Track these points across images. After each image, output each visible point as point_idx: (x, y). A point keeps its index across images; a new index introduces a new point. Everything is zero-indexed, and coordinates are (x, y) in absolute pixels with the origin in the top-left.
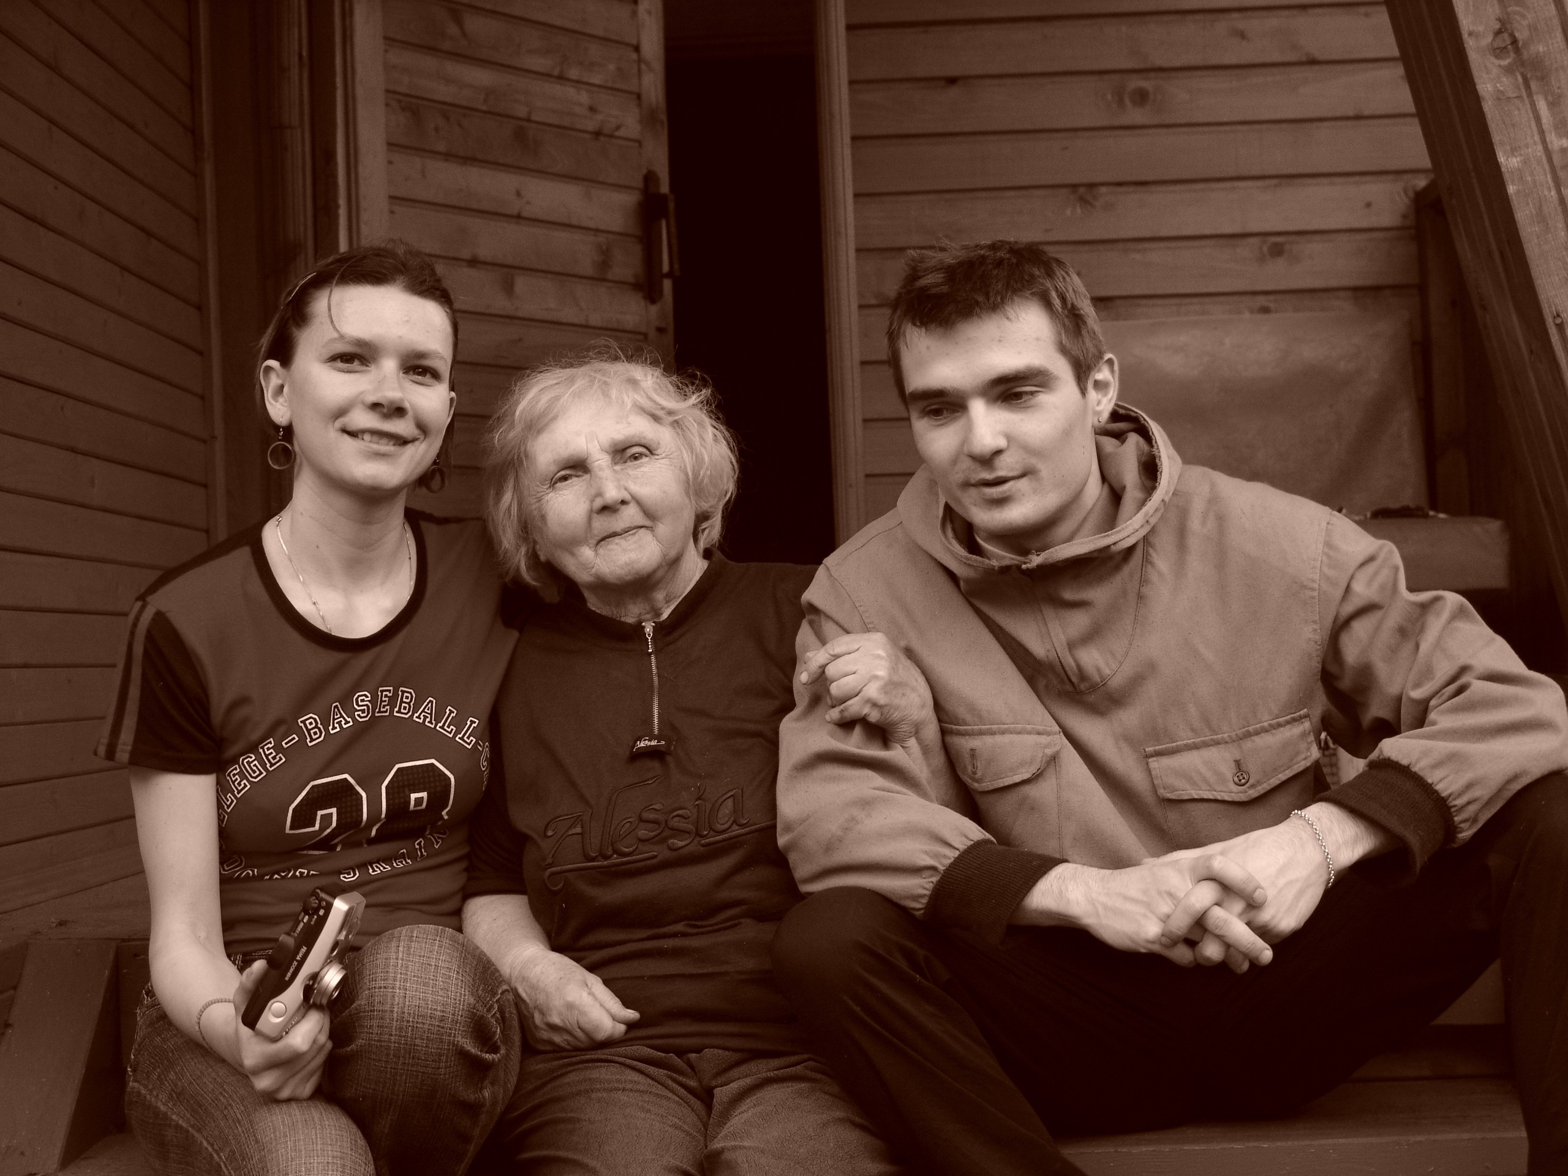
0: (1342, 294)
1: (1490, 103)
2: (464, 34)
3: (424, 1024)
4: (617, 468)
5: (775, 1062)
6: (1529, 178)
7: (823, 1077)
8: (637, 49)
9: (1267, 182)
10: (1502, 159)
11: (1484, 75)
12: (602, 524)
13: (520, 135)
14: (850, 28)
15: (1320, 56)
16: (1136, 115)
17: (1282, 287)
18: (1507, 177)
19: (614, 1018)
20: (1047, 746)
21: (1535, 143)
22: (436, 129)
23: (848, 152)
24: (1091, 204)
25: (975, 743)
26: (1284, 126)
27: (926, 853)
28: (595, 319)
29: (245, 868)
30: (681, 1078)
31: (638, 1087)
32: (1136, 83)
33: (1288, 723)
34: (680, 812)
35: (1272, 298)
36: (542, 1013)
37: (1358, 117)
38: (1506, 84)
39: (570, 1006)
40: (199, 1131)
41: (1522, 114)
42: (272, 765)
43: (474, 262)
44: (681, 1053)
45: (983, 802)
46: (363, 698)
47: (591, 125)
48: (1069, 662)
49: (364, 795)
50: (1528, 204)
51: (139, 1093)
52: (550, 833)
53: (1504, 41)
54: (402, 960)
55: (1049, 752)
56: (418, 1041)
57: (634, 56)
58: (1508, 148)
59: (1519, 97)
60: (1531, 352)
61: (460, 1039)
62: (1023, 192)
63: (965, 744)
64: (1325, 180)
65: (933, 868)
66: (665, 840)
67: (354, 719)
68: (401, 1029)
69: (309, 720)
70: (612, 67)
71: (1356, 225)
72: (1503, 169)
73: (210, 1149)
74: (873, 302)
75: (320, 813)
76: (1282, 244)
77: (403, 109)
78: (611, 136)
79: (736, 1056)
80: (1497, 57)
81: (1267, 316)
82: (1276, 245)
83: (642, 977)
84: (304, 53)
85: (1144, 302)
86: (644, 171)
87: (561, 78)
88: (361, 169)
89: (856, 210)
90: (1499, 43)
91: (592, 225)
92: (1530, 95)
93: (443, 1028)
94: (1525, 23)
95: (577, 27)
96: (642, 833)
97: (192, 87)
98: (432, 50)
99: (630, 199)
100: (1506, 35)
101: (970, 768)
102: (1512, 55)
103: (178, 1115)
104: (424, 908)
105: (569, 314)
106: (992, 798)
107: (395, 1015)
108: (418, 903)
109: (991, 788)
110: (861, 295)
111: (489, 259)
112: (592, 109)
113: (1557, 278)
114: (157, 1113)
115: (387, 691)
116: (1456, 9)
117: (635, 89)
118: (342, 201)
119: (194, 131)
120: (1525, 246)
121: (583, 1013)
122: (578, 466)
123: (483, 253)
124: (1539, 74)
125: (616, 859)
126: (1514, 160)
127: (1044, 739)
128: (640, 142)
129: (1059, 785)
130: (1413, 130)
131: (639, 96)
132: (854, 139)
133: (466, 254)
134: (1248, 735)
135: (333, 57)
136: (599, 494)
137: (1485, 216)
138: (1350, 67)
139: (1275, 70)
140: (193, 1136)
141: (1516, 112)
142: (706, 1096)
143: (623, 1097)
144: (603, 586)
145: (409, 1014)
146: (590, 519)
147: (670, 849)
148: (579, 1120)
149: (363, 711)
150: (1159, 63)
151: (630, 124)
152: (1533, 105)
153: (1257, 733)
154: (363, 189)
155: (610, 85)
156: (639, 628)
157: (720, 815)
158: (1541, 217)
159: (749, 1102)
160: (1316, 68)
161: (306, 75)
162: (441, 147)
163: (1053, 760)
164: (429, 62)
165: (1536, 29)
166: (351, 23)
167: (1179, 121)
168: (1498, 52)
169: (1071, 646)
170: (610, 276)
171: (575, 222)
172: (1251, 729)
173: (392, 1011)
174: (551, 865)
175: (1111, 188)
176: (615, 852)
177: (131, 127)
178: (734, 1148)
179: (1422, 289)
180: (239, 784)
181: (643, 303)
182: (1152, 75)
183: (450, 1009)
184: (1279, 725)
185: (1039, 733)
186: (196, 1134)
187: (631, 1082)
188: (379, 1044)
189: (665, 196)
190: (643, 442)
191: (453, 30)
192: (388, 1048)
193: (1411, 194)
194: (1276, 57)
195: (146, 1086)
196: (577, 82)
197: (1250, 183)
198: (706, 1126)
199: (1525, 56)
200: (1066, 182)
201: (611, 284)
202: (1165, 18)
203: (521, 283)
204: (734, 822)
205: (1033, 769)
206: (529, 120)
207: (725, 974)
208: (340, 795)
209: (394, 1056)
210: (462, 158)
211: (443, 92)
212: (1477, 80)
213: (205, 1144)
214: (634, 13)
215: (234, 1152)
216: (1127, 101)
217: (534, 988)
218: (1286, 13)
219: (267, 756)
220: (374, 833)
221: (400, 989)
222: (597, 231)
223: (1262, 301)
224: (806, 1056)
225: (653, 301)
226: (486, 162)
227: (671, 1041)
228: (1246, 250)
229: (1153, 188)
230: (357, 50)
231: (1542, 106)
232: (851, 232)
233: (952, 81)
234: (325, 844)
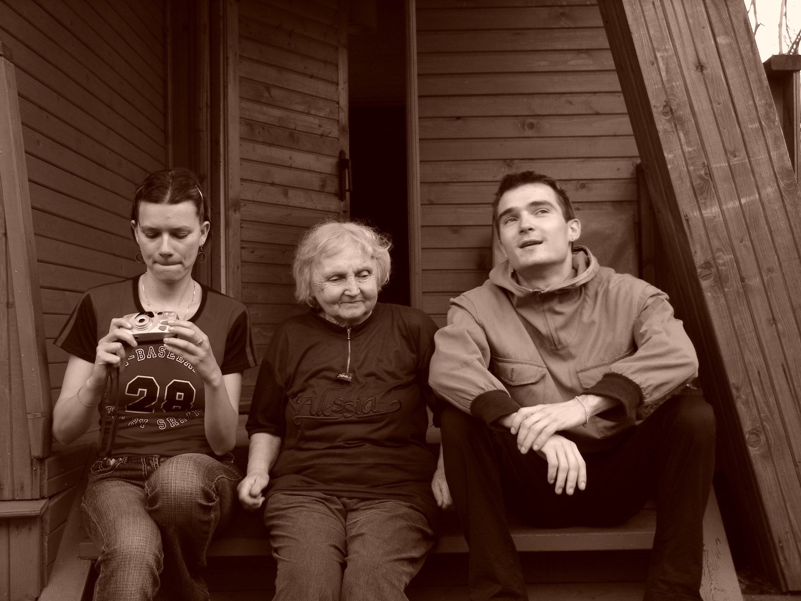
0: (607, 203)
1: (661, 133)
2: (271, 96)
3: (184, 496)
6: (676, 163)
8: (338, 103)
9: (579, 160)
10: (666, 155)
11: (659, 122)
13: (292, 135)
14: (420, 97)
15: (600, 112)
16: (529, 133)
17: (584, 201)
18: (667, 161)
21: (679, 149)
22: (259, 133)
23: (418, 144)
24: (511, 167)
25: (514, 366)
26: (586, 138)
28: (319, 207)
32: (529, 120)
34: (350, 403)
35: (581, 204)
37: (615, 136)
38: (668, 126)
40: (99, 524)
41: (673, 138)
43: (272, 184)
47: (319, 132)
48: (555, 336)
50: (676, 173)
51: (84, 508)
52: (299, 402)
53: (667, 110)
54: (174, 472)
56: (182, 503)
57: (337, 106)
58: (668, 151)
59: (673, 131)
60: (676, 230)
61: (199, 500)
62: (485, 162)
63: (509, 366)
64: (602, 159)
66: (343, 413)
68: (175, 499)
69: (140, 351)
70: (328, 110)
71: (613, 177)
72: (666, 159)
74: (427, 203)
76: (585, 184)
77: (247, 125)
78: (327, 136)
80: (664, 116)
81: (578, 211)
82: (582, 184)
84: (209, 103)
86: (340, 150)
87: (308, 114)
88: (229, 148)
89: (420, 167)
90: (665, 110)
91: (319, 171)
92: (677, 131)
93: (192, 497)
94: (675, 103)
95: (314, 94)
96: (335, 409)
97: (165, 115)
98: (259, 102)
99: (334, 161)
100: (668, 108)
101: (510, 376)
102: (670, 115)
103: (94, 517)
105: (309, 205)
106: (517, 389)
107: (172, 494)
109: (518, 384)
110: (422, 200)
111: (279, 183)
112: (320, 126)
113: (686, 201)
114: (87, 515)
116: (649, 97)
117: (337, 118)
118: (222, 160)
119: (165, 132)
120: (674, 189)
122: (341, 276)
123: (277, 181)
124: (680, 122)
125: (321, 416)
126: (671, 155)
128: (338, 139)
130: (632, 141)
131: (338, 121)
132: (420, 139)
133: (270, 181)
134: (616, 361)
135: (220, 104)
137: (660, 177)
138: (613, 116)
139: (583, 117)
141: (672, 137)
145: (178, 493)
147: (344, 417)
149: (162, 354)
150: (538, 113)
151: (335, 132)
152: (678, 135)
154: (230, 155)
155: (327, 117)
157: (366, 407)
158: (681, 178)
160: (599, 116)
161: (209, 111)
162: (261, 140)
164: (257, 107)
165: (679, 105)
166: (227, 92)
167: (546, 136)
168: (665, 114)
169: (556, 330)
170: (325, 190)
171: (312, 169)
173: (171, 492)
175: (520, 161)
176: (322, 414)
177: (141, 130)
179: (638, 202)
181: (338, 201)
182: (536, 118)
183: (194, 490)
186: (98, 526)
188: (167, 505)
189: (347, 160)
190: (369, 269)
191: (266, 94)
192: (171, 506)
193: (635, 165)
194: (584, 112)
195: (86, 505)
196: (314, 115)
197: (573, 160)
199: (675, 115)
200: (502, 158)
201: (325, 194)
202: (541, 96)
203: (291, 193)
204: (371, 410)
205: (536, 379)
206: (295, 130)
209: (174, 509)
210: (269, 144)
211: (262, 118)
212: (657, 124)
213: (100, 529)
214: (337, 89)
215: (108, 534)
216: (526, 127)
218: (588, 95)
221: (173, 483)
222: (321, 173)
225: (342, 200)
226: (278, 145)
228: (571, 185)
229: (536, 161)
230: (229, 100)
231: (681, 135)
232: (418, 175)
233: (458, 118)
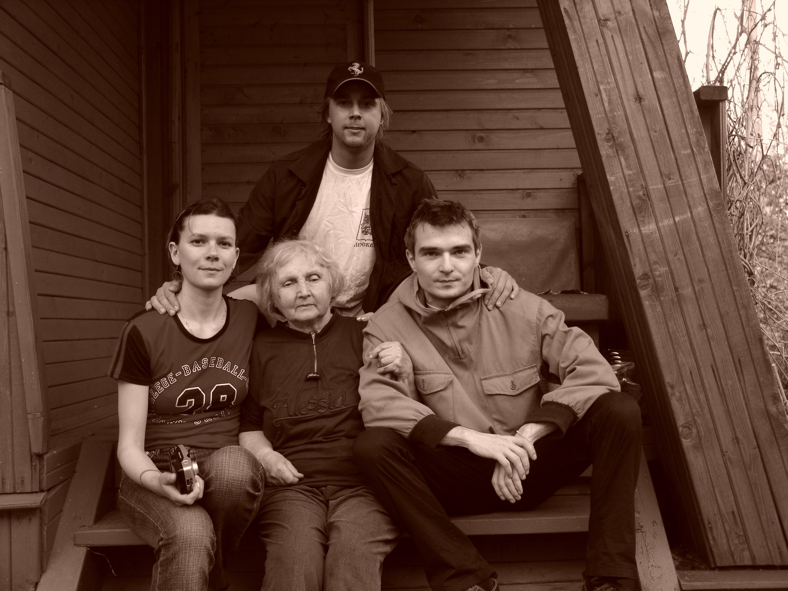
1: (605, 158)
3: (235, 483)
4: (307, 282)
5: (352, 490)
6: (617, 184)
7: (369, 494)
9: (525, 171)
10: (608, 177)
11: (603, 149)
12: (299, 302)
15: (545, 127)
16: (480, 146)
17: (530, 208)
18: (610, 184)
19: (294, 476)
20: (449, 378)
21: (620, 172)
24: (463, 177)
25: (424, 377)
26: (532, 151)
27: (413, 415)
29: (161, 420)
30: (318, 497)
31: (302, 499)
32: (479, 134)
33: (529, 368)
34: (323, 400)
35: (526, 212)
36: (269, 472)
38: (610, 152)
39: (279, 470)
40: (148, 514)
41: (615, 163)
42: (172, 382)
44: (318, 488)
45: (427, 398)
46: (205, 360)
48: (459, 347)
49: (204, 395)
50: (617, 193)
51: (123, 500)
52: (275, 407)
53: (610, 137)
54: (228, 460)
55: (450, 380)
56: (233, 489)
58: (611, 174)
59: (615, 156)
60: (618, 244)
61: (247, 488)
62: (439, 172)
63: (420, 378)
64: (546, 170)
65: (416, 420)
66: (317, 410)
67: (202, 368)
68: (227, 484)
69: (186, 367)
71: (556, 187)
72: (609, 181)
73: (154, 521)
75: (188, 400)
76: (530, 193)
79: (339, 488)
80: (607, 142)
81: (525, 218)
82: (528, 193)
83: (305, 459)
84: (180, 116)
85: (481, 212)
90: (608, 137)
92: (618, 155)
93: (242, 484)
94: (617, 131)
96: (310, 407)
97: (140, 128)
100: (610, 135)
101: (422, 386)
102: (612, 141)
103: (140, 508)
104: (226, 434)
106: (429, 396)
107: (226, 480)
108: (224, 432)
109: (430, 393)
113: (627, 219)
114: (131, 507)
115: (214, 358)
116: (593, 125)
119: (140, 144)
120: (616, 208)
121: (283, 473)
122: (293, 280)
124: (622, 149)
125: (300, 416)
126: (613, 178)
127: (447, 376)
129: (453, 392)
130: (575, 154)
134: (516, 372)
136: (300, 292)
137: (602, 196)
138: (556, 131)
139: (529, 131)
140: (146, 516)
141: (613, 161)
142: (326, 503)
143: (297, 502)
144: (296, 322)
145: (230, 479)
146: (296, 299)
147: (319, 413)
148: (281, 510)
149: (205, 365)
150: (488, 127)
152: (619, 159)
153: (519, 372)
156: (310, 335)
157: (337, 401)
158: (621, 198)
159: (343, 505)
160: (543, 130)
163: (451, 382)
165: (621, 133)
167: (495, 148)
168: (608, 140)
169: (460, 342)
172: (516, 370)
174: (276, 418)
175: (471, 171)
176: (299, 413)
177: (119, 143)
178: (338, 521)
179: (579, 211)
180: (160, 389)
182: (485, 131)
183: (244, 478)
184: (526, 369)
185: (446, 374)
186: (147, 516)
187: (300, 497)
188: (219, 489)
190: (317, 273)
192: (222, 491)
193: (576, 176)
194: (529, 126)
195: (126, 497)
197: (519, 171)
198: (327, 514)
199: (617, 142)
200: (454, 169)
202: (490, 111)
204: (342, 404)
205: (444, 386)
207: (336, 457)
208: (196, 394)
212: (600, 150)
213: (151, 519)
215: (163, 522)
216: (476, 141)
217: (267, 463)
218: (533, 111)
219: (170, 379)
220: (208, 408)
221: (227, 470)
223: (523, 213)
224: (363, 487)
227: (314, 484)
228: (518, 194)
231: (622, 159)
233: (414, 132)
234: (190, 412)
